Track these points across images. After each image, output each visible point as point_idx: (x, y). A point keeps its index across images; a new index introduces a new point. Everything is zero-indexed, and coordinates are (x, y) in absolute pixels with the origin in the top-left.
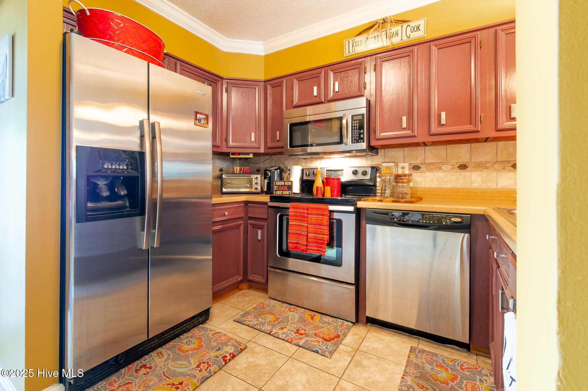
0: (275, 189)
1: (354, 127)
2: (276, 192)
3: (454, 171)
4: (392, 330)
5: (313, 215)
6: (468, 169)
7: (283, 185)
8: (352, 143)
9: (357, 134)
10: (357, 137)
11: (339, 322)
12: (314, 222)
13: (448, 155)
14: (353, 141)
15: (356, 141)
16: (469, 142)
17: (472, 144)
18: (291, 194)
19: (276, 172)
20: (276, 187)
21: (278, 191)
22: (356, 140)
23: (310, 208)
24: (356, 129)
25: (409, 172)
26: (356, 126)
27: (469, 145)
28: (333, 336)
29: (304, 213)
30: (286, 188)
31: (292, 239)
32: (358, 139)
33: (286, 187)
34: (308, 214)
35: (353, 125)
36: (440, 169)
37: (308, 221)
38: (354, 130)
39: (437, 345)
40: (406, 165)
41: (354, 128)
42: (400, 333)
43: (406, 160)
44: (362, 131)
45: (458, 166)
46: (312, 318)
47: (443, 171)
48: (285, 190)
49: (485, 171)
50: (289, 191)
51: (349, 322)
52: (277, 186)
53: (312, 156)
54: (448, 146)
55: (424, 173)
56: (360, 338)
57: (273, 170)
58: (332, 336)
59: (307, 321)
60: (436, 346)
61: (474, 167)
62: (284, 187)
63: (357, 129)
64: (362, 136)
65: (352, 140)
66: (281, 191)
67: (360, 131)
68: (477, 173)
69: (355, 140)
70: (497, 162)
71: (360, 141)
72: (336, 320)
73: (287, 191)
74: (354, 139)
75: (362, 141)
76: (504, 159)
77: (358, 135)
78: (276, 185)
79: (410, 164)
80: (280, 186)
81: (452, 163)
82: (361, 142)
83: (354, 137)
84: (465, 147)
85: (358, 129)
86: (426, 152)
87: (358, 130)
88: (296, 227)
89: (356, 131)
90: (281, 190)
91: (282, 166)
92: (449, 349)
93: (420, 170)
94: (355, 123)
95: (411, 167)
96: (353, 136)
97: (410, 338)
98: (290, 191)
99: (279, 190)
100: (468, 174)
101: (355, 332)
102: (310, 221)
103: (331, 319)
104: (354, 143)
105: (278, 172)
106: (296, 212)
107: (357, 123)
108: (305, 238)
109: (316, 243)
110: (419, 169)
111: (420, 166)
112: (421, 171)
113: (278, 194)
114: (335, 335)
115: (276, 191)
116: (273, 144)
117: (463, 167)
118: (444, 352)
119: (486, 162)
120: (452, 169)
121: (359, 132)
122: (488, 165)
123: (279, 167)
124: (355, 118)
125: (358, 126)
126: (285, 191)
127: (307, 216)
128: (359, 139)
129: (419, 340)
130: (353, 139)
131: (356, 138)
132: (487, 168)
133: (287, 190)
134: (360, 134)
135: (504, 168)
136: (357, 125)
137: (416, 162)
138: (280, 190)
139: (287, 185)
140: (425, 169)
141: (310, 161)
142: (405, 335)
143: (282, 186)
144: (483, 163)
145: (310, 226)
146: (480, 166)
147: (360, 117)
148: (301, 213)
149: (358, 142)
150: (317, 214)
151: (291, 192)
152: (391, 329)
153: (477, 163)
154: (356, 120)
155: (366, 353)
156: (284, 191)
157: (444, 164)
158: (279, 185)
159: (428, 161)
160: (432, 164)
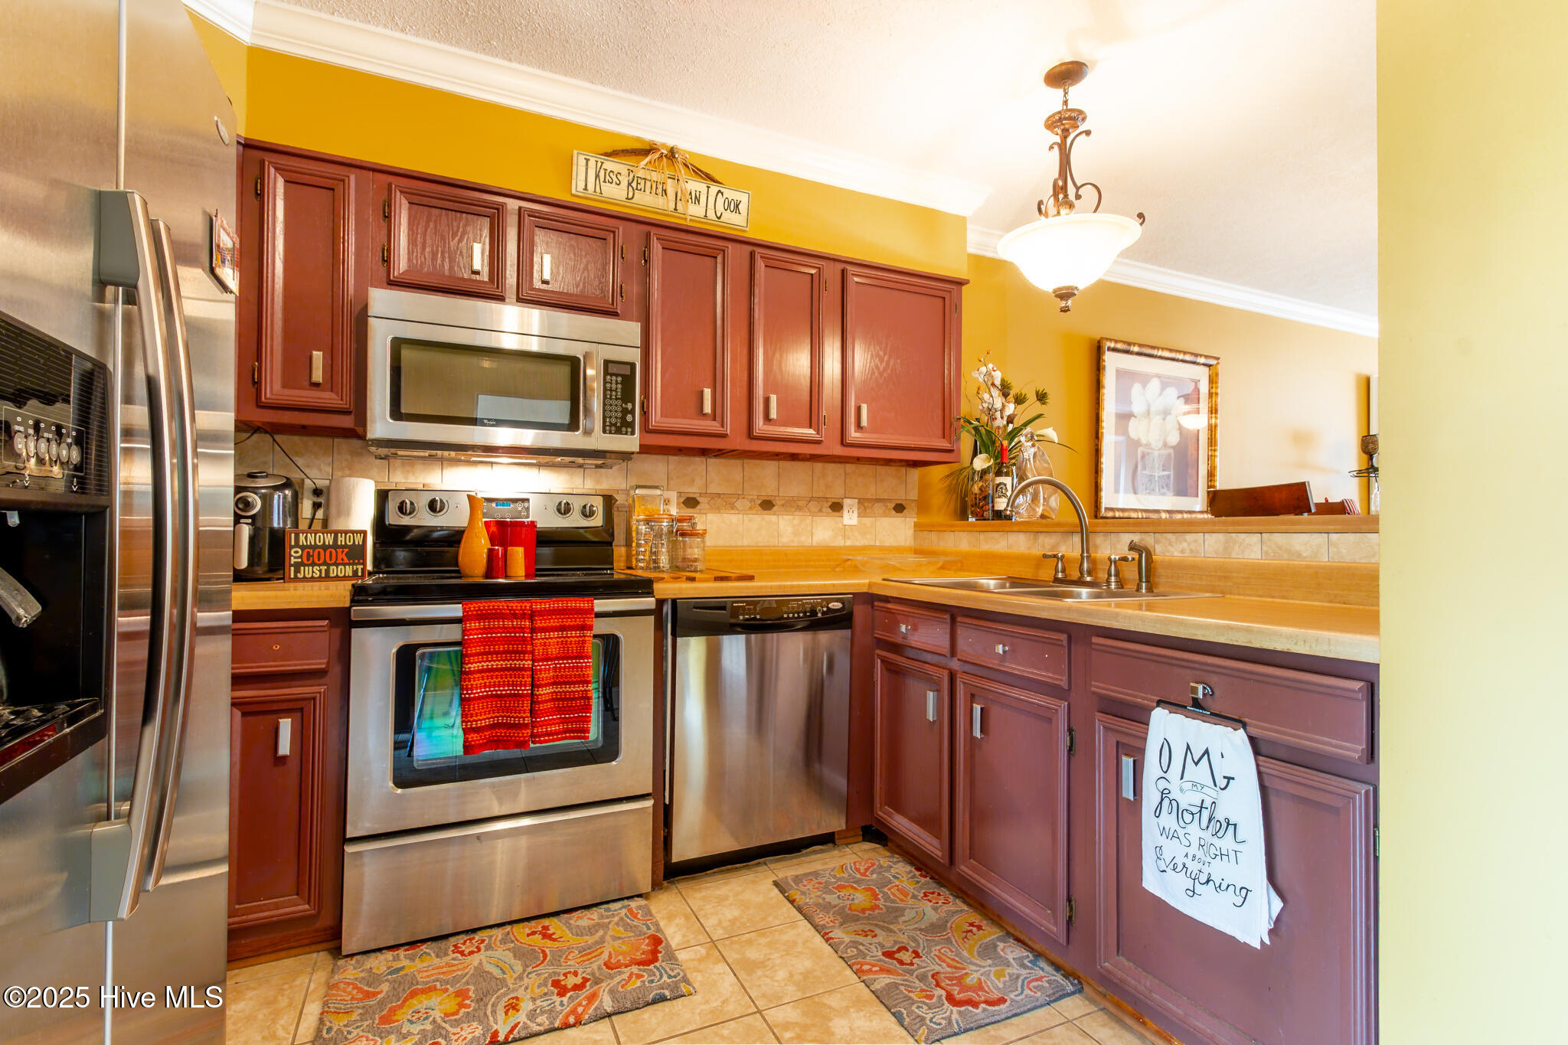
0: (293, 560)
1: (609, 392)
2: (297, 571)
3: (754, 512)
4: (712, 871)
5: (549, 632)
6: (775, 509)
7: (329, 546)
8: (604, 432)
9: (616, 411)
10: (616, 418)
11: (615, 910)
12: (553, 651)
13: (745, 478)
14: (608, 428)
15: (613, 428)
16: (778, 457)
17: (781, 462)
18: (360, 574)
19: (276, 496)
20: (296, 552)
21: (308, 565)
22: (615, 425)
23: (542, 613)
24: (614, 397)
25: (678, 511)
26: (616, 391)
27: (775, 463)
28: (648, 945)
29: (522, 629)
30: (342, 556)
31: (479, 717)
32: (619, 424)
33: (339, 551)
34: (533, 630)
35: (608, 385)
36: (732, 508)
37: (532, 652)
38: (611, 398)
39: (795, 858)
40: (673, 495)
41: (611, 396)
42: (728, 870)
43: (672, 483)
44: (630, 406)
45: (759, 502)
46: (546, 936)
47: (737, 512)
48: (339, 561)
49: (797, 513)
50: (353, 564)
51: (636, 898)
52: (303, 548)
53: (434, 452)
54: (745, 461)
55: (706, 514)
56: (687, 918)
57: (263, 491)
58: (643, 947)
59: (547, 951)
60: (795, 861)
61: (783, 505)
62: (334, 551)
63: (617, 399)
64: (629, 418)
65: (604, 426)
66: (319, 565)
67: (626, 404)
68: (785, 517)
69: (611, 425)
70: (812, 499)
71: (624, 429)
72: (608, 910)
73: (344, 565)
74: (610, 422)
75: (629, 430)
76: (821, 495)
77: (620, 415)
78: (297, 545)
79: (680, 494)
80: (315, 547)
81: (751, 497)
82: (626, 434)
83: (610, 417)
84: (770, 467)
85: (619, 399)
86: (710, 469)
87: (620, 402)
88: (487, 676)
89: (614, 402)
90: (322, 561)
91: (296, 476)
92: (814, 857)
93: (699, 507)
94: (614, 382)
95: (682, 500)
96: (608, 414)
97: (753, 869)
98: (356, 564)
99: (313, 564)
100: (774, 518)
101: (665, 912)
102: (539, 651)
103: (594, 915)
104: (610, 433)
105: (285, 497)
106: (485, 630)
107: (617, 383)
108: (527, 704)
109: (560, 710)
110: (696, 506)
111: (698, 499)
112: (700, 510)
113: (307, 576)
114: (647, 941)
115: (297, 566)
116: (287, 392)
117: (767, 505)
118: (813, 864)
119: (800, 498)
120: (751, 508)
121: (621, 406)
122: (800, 503)
123: (285, 480)
124: (612, 369)
125: (619, 390)
126: (337, 565)
127: (532, 637)
128: (622, 426)
129: (766, 864)
130: (608, 424)
131: (613, 421)
132: (799, 508)
133: (346, 560)
134: (625, 412)
135: (820, 511)
136: (617, 389)
137: (693, 490)
138: (316, 561)
139: (343, 547)
140: (707, 506)
141: (403, 465)
142: (737, 868)
143: (325, 547)
144: (795, 499)
145: (540, 665)
146: (793, 505)
147: (627, 371)
148: (505, 629)
149: (618, 431)
150: (562, 628)
151: (360, 567)
152: (708, 872)
153: (786, 498)
154: (617, 375)
155: (734, 939)
156: (332, 568)
157: (738, 496)
158: (310, 547)
159: (714, 489)
160: (719, 495)
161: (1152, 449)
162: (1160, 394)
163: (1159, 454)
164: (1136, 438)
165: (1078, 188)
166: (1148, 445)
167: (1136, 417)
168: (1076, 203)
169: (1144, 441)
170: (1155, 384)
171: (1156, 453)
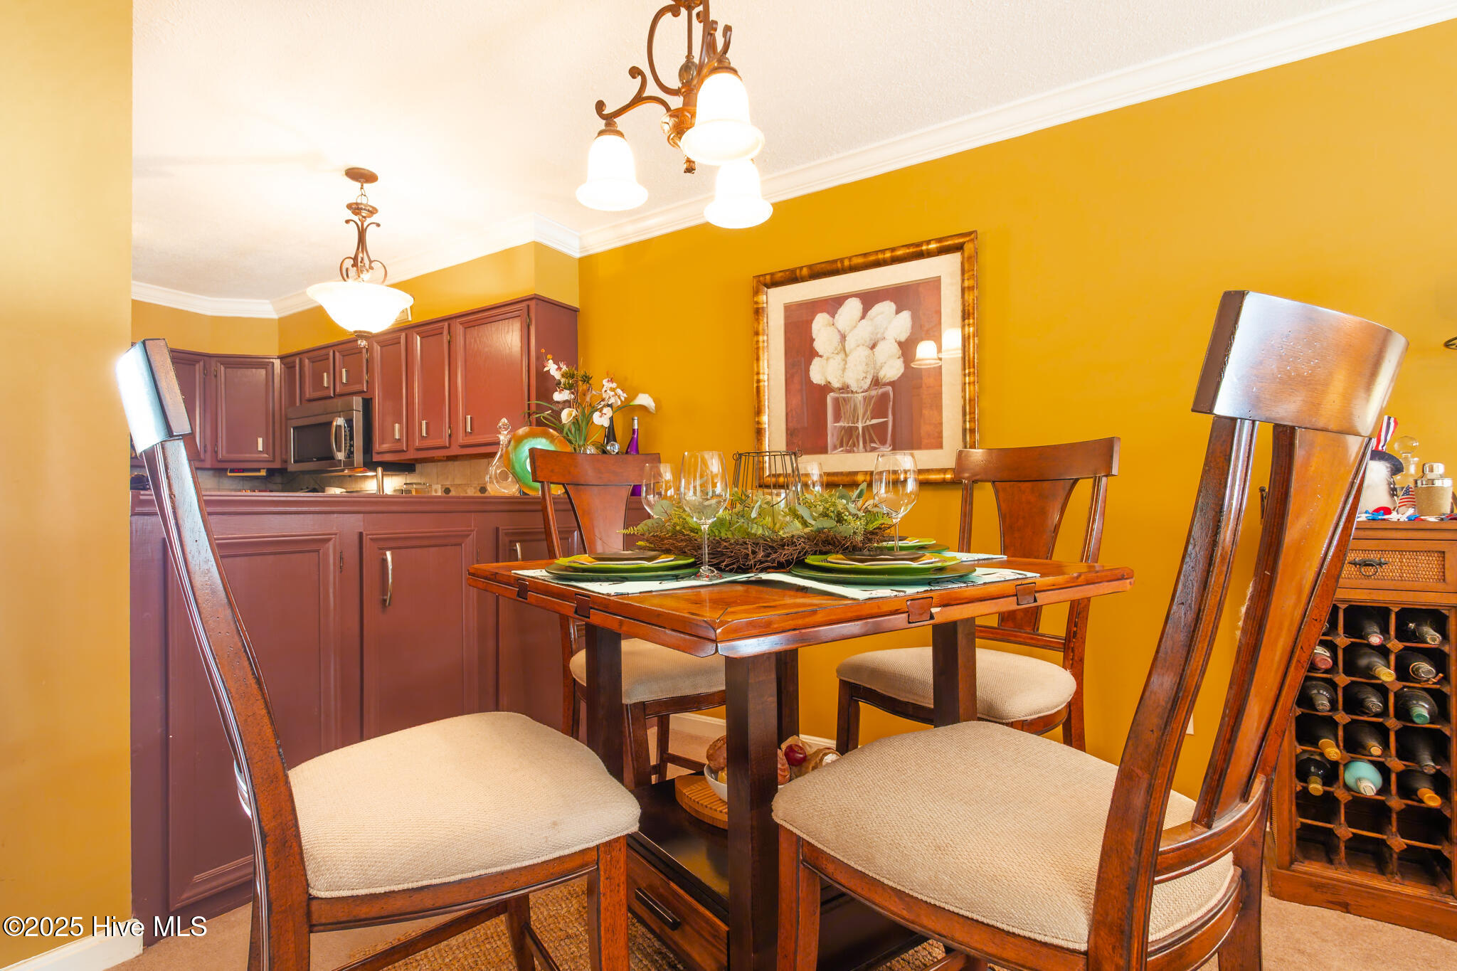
65: (345, 455)
79: (442, 485)
130: (346, 453)
159: (458, 482)
160: (459, 485)
161: (852, 392)
162: (863, 317)
163: (865, 398)
164: (823, 383)
165: (371, 262)
166: (845, 388)
167: (821, 356)
168: (370, 270)
169: (836, 384)
170: (853, 306)
171: (860, 397)
